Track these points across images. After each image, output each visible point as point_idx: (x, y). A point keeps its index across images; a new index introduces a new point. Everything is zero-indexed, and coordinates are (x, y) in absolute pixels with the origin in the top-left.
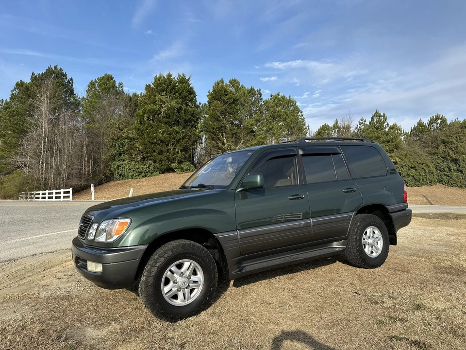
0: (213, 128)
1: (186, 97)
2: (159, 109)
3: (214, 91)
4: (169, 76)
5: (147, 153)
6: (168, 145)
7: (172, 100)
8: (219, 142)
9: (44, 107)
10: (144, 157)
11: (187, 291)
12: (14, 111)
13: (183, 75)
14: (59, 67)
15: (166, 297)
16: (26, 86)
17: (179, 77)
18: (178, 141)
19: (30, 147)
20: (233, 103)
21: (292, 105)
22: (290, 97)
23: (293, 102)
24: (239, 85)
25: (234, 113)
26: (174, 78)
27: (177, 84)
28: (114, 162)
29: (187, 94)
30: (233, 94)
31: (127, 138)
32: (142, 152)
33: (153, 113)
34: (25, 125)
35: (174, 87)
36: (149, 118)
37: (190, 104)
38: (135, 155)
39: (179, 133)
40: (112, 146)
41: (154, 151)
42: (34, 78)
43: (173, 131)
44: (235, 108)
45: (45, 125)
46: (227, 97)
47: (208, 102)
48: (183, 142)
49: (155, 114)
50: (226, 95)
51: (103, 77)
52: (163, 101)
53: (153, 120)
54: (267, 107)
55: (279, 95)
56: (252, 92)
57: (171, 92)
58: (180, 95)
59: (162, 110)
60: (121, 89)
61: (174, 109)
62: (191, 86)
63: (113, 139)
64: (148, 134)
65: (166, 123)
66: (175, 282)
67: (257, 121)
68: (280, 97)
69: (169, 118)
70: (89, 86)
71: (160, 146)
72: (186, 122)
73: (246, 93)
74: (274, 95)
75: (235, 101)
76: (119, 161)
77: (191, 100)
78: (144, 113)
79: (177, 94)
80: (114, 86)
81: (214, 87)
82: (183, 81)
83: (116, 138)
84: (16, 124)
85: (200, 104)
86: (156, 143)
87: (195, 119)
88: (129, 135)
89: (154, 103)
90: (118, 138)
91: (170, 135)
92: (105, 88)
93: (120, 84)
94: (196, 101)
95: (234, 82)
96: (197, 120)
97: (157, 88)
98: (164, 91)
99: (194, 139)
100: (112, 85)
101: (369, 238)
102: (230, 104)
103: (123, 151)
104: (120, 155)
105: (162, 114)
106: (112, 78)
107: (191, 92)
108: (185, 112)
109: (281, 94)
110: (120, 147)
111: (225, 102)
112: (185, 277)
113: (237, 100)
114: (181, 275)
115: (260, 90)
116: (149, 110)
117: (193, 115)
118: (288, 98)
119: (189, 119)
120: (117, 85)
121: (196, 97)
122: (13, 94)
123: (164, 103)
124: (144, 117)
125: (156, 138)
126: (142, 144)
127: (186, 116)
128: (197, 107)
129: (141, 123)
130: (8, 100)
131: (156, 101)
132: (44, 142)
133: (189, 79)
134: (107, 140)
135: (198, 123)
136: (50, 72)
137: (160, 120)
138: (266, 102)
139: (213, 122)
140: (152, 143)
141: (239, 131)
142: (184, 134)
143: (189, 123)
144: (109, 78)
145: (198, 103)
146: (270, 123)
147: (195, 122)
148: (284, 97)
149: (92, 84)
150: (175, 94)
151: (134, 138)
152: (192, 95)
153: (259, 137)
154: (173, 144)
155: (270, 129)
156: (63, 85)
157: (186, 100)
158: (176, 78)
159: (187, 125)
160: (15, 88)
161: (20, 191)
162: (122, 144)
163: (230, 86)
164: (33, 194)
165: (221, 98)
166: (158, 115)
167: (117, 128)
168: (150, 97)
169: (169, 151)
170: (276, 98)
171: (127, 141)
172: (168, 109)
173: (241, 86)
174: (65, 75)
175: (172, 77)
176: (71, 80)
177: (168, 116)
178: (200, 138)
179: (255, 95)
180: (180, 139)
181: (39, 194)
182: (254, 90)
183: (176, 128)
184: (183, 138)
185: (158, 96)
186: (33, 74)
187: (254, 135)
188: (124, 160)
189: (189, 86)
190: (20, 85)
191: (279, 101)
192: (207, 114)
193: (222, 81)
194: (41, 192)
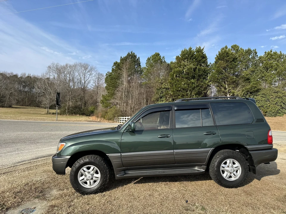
0: (218, 79)
1: (200, 61)
2: (183, 70)
3: (219, 54)
4: (190, 49)
5: (175, 96)
6: (187, 91)
7: (191, 64)
8: (222, 88)
9: (125, 74)
10: (173, 99)
11: (92, 181)
12: (112, 77)
13: (200, 47)
14: (133, 52)
15: (80, 182)
16: (118, 64)
17: (197, 49)
18: (194, 89)
19: (119, 94)
20: (233, 61)
21: (283, 58)
22: (280, 52)
23: (284, 55)
24: (239, 48)
25: (233, 68)
26: (193, 50)
27: (195, 53)
28: (158, 102)
29: (201, 59)
30: (233, 55)
31: (165, 88)
32: (172, 96)
33: (179, 72)
34: (117, 84)
35: (192, 55)
36: (176, 76)
37: (203, 64)
38: (169, 98)
39: (195, 83)
40: (157, 93)
41: (179, 95)
42: (122, 60)
43: (190, 83)
44: (234, 64)
45: (125, 83)
46: (229, 57)
47: (215, 62)
48: (196, 89)
49: (180, 73)
50: (228, 56)
51: (154, 55)
52: (185, 65)
53: (179, 77)
54: (260, 61)
55: (271, 52)
56: (249, 52)
57: (191, 59)
58: (196, 60)
59: (184, 70)
60: (163, 60)
61: (191, 69)
62: (204, 53)
63: (157, 89)
64: (176, 85)
65: (186, 78)
66: (86, 176)
67: (253, 72)
68: (272, 53)
69: (189, 75)
70: (147, 61)
71: (182, 92)
72: (199, 76)
73: (244, 53)
74: (267, 52)
75: (235, 59)
76: (160, 101)
77: (204, 62)
78: (174, 73)
79: (194, 60)
80: (160, 59)
81: (219, 52)
82: (200, 51)
83: (159, 88)
84: (113, 83)
85: (210, 63)
86: (180, 91)
87: (206, 74)
88: (166, 87)
89: (180, 67)
90: (160, 89)
91: (189, 85)
92: (155, 61)
93: (163, 57)
94: (207, 62)
95: (235, 47)
96: (207, 74)
97: (182, 58)
98: (186, 59)
99: (204, 87)
100: (159, 58)
101: (228, 167)
102: (231, 62)
103: (162, 96)
104: (161, 98)
105: (184, 73)
106: (159, 55)
107: (204, 57)
108: (199, 70)
109: (273, 51)
110: (161, 94)
111: (227, 61)
112: (91, 174)
113: (237, 59)
114: (89, 173)
115: (255, 50)
116: (177, 71)
117: (205, 71)
118: (279, 53)
119: (201, 74)
120: (162, 58)
121: (207, 60)
122: (112, 69)
123: (186, 66)
124: (174, 75)
125: (180, 87)
126: (172, 91)
127: (199, 72)
128: (208, 66)
129: (172, 79)
130: (111, 72)
131: (181, 66)
132: (125, 92)
133: (203, 49)
134: (154, 90)
135: (208, 77)
136: (129, 55)
137: (183, 76)
138: (260, 58)
139: (218, 75)
140: (178, 91)
141: (237, 79)
142: (197, 84)
143: (201, 77)
144: (157, 55)
145: (209, 63)
146: (263, 73)
147: (206, 76)
148: (276, 52)
149: (149, 59)
150: (193, 60)
151: (168, 88)
152: (204, 59)
153: (252, 83)
154: (190, 91)
155: (263, 77)
156: (134, 62)
157: (200, 63)
158: (194, 50)
159: (200, 78)
160: (113, 66)
161: (114, 117)
162: (162, 92)
163: (231, 49)
164: (119, 118)
165: (224, 59)
166: (182, 74)
167: (160, 83)
168: (178, 63)
169: (188, 95)
170: (269, 54)
171: (164, 90)
172: (188, 69)
173: (240, 49)
174: (135, 56)
175: (192, 50)
176: (139, 58)
177: (188, 73)
178: (209, 85)
179: (251, 54)
180: (195, 87)
181: (121, 119)
182: (250, 50)
183: (192, 81)
184: (197, 86)
185: (183, 62)
186: (121, 57)
187: (249, 82)
188: (163, 101)
189: (203, 53)
190: (115, 64)
191: (272, 56)
192: (214, 70)
193: (226, 47)
194: (122, 118)
